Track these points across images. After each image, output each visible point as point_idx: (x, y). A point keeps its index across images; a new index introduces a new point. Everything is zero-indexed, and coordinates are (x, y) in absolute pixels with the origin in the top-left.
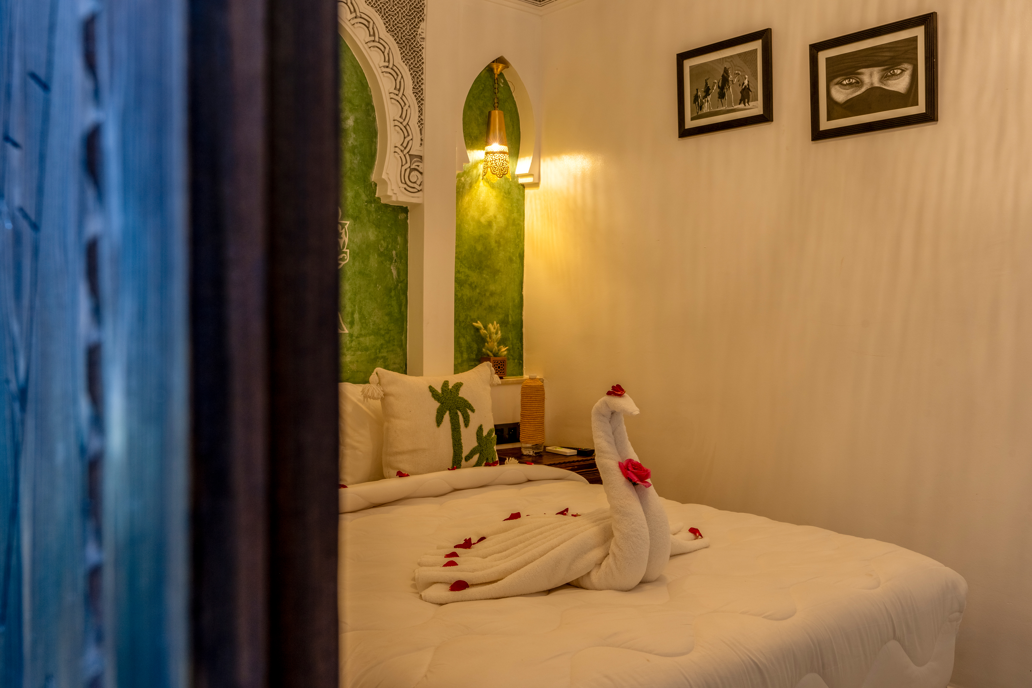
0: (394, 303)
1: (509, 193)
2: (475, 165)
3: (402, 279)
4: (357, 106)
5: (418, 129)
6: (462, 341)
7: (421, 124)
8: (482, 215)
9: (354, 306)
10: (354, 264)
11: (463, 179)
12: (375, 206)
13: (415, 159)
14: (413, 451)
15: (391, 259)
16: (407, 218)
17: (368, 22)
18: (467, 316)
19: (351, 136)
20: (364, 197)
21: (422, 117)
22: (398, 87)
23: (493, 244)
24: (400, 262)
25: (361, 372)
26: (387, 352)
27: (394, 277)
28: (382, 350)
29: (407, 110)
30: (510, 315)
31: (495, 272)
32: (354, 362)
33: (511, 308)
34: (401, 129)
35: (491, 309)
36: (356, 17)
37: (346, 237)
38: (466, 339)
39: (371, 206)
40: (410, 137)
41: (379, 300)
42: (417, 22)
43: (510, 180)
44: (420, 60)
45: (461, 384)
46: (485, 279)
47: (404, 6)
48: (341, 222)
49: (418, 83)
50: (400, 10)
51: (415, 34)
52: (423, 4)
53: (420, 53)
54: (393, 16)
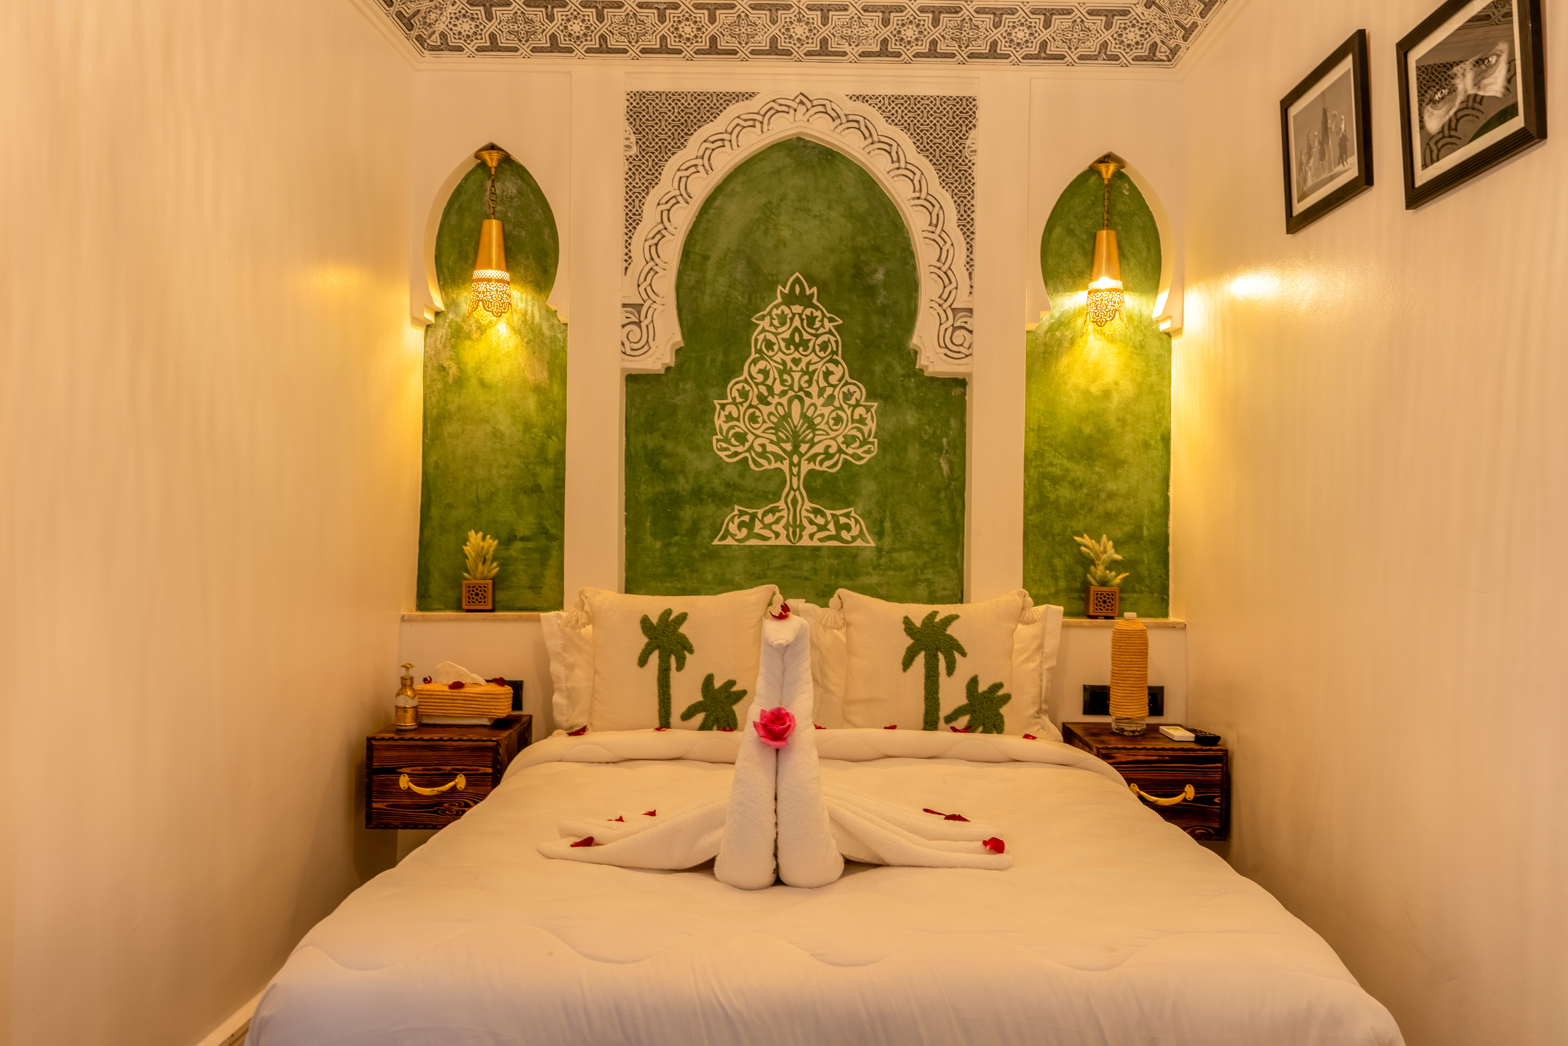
0: (944, 508)
1: (1142, 347)
2: (1079, 312)
3: (956, 476)
4: (889, 254)
5: (967, 273)
6: (1057, 562)
7: (971, 266)
8: (1093, 382)
9: (885, 511)
10: (884, 457)
11: (1058, 334)
12: (915, 380)
13: (962, 314)
14: (868, 701)
15: (940, 450)
16: (964, 394)
17: (890, 145)
18: (1065, 527)
19: (880, 294)
20: (899, 370)
21: (971, 256)
22: (934, 222)
23: (1113, 423)
24: (955, 453)
26: (934, 573)
27: (945, 473)
28: (926, 571)
29: (948, 251)
30: (1145, 527)
31: (1116, 464)
32: (883, 585)
33: (1146, 515)
34: (939, 277)
35: (1108, 517)
36: (872, 143)
37: (873, 422)
38: (1064, 560)
39: (910, 381)
40: (954, 285)
41: (921, 504)
42: (964, 131)
43: (1143, 328)
44: (969, 181)
45: (957, 617)
46: (1098, 473)
47: (944, 115)
48: (866, 404)
49: (965, 212)
50: (938, 121)
51: (961, 148)
52: (974, 106)
53: (970, 171)
54: (927, 131)
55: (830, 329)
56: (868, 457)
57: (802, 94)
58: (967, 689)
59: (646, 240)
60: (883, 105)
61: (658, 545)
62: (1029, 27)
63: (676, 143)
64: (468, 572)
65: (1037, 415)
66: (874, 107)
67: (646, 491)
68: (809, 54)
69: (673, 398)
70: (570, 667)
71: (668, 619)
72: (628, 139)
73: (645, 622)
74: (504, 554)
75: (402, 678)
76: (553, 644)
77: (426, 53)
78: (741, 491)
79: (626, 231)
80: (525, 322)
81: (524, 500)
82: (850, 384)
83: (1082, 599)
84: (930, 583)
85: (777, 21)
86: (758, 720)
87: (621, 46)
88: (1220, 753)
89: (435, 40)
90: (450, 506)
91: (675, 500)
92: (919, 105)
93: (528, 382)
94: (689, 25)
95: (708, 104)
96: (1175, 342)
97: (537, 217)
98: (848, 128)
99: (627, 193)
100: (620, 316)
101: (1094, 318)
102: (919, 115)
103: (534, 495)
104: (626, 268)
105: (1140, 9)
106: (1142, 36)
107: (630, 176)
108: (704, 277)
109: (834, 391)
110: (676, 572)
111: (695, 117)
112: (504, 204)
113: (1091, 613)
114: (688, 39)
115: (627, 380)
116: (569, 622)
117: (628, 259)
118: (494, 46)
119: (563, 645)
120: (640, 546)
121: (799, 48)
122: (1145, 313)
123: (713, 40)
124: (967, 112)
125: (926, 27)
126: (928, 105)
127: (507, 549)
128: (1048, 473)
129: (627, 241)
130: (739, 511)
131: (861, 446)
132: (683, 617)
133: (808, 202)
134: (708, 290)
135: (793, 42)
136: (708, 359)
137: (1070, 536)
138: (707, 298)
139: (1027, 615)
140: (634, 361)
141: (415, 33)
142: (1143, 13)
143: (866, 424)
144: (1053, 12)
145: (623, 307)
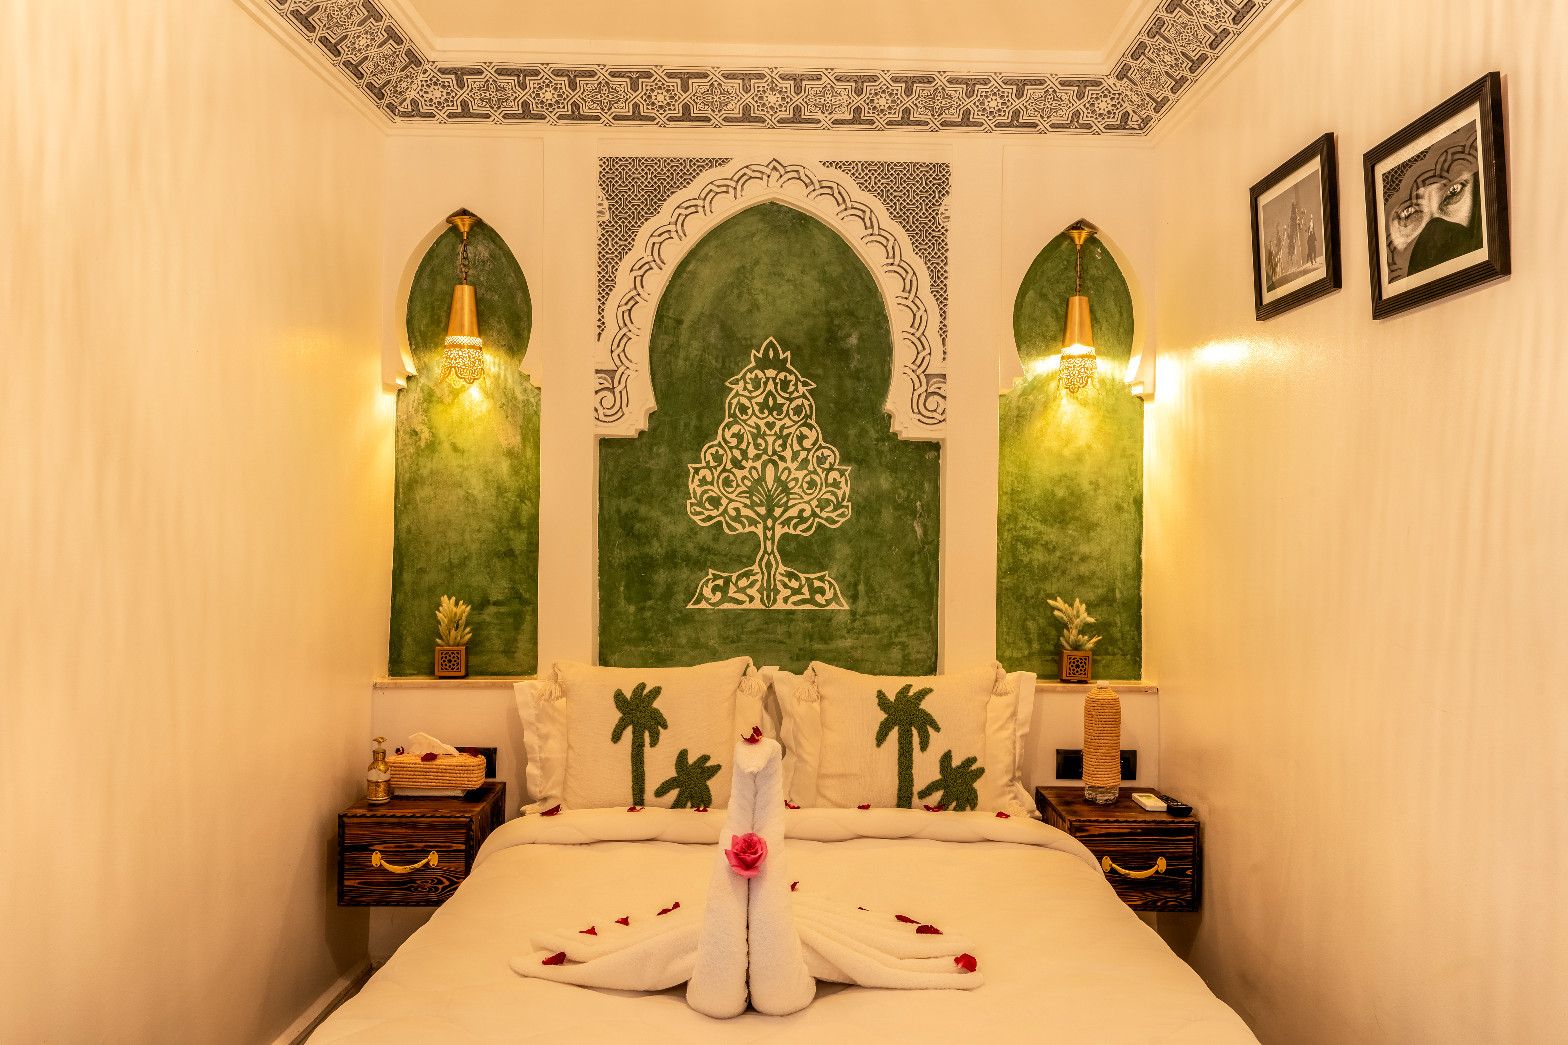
0: (918, 571)
1: (1115, 411)
2: (1052, 376)
3: (930, 540)
4: (863, 318)
5: (939, 340)
6: (1030, 624)
7: (944, 332)
8: (1066, 445)
9: (859, 575)
10: (858, 521)
11: (1031, 397)
12: (889, 444)
13: (935, 380)
14: (843, 776)
15: (914, 513)
16: (938, 457)
17: (864, 212)
18: (1039, 590)
19: (854, 358)
20: (873, 434)
21: (945, 322)
22: (908, 288)
23: (1086, 486)
24: (928, 516)
25: (867, 661)
26: (908, 636)
27: (919, 537)
28: (900, 634)
29: (921, 317)
30: (1117, 590)
31: (1089, 527)
32: (857, 648)
33: (1119, 578)
34: (913, 342)
35: (1082, 580)
36: (846, 210)
37: (847, 486)
38: (1038, 622)
39: (884, 445)
40: (927, 351)
41: (895, 568)
42: (937, 198)
43: (1115, 392)
44: (943, 247)
45: (930, 691)
46: (1071, 536)
47: (917, 181)
48: (840, 467)
49: (939, 278)
50: (911, 188)
51: (934, 214)
52: (947, 172)
53: (943, 238)
54: (901, 197)
55: (804, 393)
56: (842, 520)
57: (774, 160)
58: (941, 765)
59: (619, 306)
60: (857, 171)
61: (632, 609)
62: (1002, 97)
63: (649, 209)
64: (441, 639)
65: (1010, 478)
66: (847, 173)
67: (620, 555)
68: (782, 121)
69: (646, 462)
70: (544, 738)
71: (641, 693)
72: (600, 205)
73: (619, 696)
74: (477, 618)
75: (374, 752)
76: (527, 714)
77: (397, 119)
78: (716, 555)
79: (599, 296)
80: (497, 386)
81: (498, 565)
82: (824, 447)
83: (1055, 661)
84: (904, 646)
85: (750, 90)
86: (729, 848)
87: (593, 113)
88: (1192, 826)
89: (406, 107)
90: (422, 571)
91: (649, 564)
92: (892, 172)
93: (501, 446)
94: (662, 93)
95: (681, 170)
96: (1147, 406)
97: (510, 280)
98: (821, 194)
99: (600, 259)
100: (594, 382)
101: (1066, 384)
102: (892, 181)
103: (508, 560)
104: (600, 334)
105: (1112, 80)
106: (1113, 105)
107: (603, 242)
108: (677, 341)
109: (808, 455)
110: (650, 636)
111: (668, 183)
112: (476, 268)
113: (1064, 677)
114: (661, 107)
115: (600, 445)
116: (543, 695)
117: (602, 326)
118: (465, 113)
119: (537, 715)
120: (614, 610)
121: (772, 115)
122: (1118, 377)
123: (686, 108)
124: (940, 179)
125: (899, 96)
126: (901, 171)
127: (481, 614)
128: (1021, 536)
129: (600, 307)
130: (713, 574)
131: (835, 510)
132: (657, 691)
133: (782, 266)
134: (682, 354)
135: (766, 110)
136: (682, 423)
137: (1043, 599)
138: (681, 362)
139: (1000, 688)
140: (608, 427)
141: (386, 101)
142: (1114, 84)
143: (840, 488)
144: (1025, 83)
145: (597, 373)
